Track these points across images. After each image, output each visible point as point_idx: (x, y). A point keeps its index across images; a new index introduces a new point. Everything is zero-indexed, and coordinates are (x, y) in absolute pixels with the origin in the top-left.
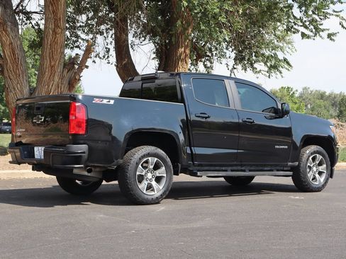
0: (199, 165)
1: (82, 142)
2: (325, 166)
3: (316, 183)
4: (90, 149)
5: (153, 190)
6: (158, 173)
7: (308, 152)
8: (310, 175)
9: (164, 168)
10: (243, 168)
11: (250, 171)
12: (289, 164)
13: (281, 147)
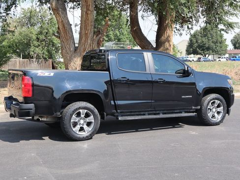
0: (121, 112)
1: (30, 102)
2: (222, 108)
3: (215, 120)
4: (36, 106)
5: (85, 131)
6: (88, 120)
7: (208, 99)
8: (210, 115)
9: (92, 116)
10: (157, 112)
11: (163, 114)
12: (193, 108)
13: (187, 97)
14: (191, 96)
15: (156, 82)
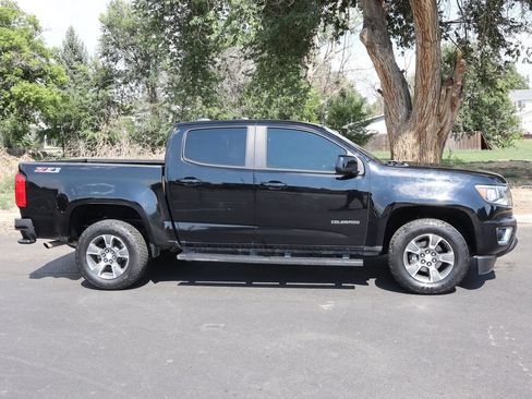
2: (450, 254)
3: (427, 281)
6: (118, 254)
8: (411, 268)
9: (125, 248)
11: (293, 255)
12: (366, 248)
13: (346, 222)
14: (358, 222)
15: (262, 187)
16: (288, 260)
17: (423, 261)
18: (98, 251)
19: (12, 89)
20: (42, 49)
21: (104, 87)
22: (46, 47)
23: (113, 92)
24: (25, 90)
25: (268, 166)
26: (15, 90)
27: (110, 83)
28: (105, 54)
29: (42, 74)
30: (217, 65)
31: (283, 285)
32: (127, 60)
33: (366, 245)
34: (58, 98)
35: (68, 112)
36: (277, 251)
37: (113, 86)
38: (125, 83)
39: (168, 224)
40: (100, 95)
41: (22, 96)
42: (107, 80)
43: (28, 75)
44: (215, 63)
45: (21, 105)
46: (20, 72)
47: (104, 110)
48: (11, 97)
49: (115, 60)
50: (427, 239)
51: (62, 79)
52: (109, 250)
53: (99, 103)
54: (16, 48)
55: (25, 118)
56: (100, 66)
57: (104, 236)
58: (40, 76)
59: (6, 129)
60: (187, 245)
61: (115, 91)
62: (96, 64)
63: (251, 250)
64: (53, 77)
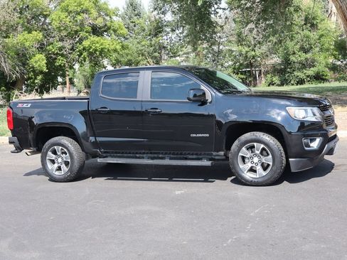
2: (270, 156)
6: (64, 159)
8: (243, 167)
9: (68, 154)
12: (214, 153)
13: (200, 135)
14: (208, 135)
15: (146, 112)
16: (167, 162)
17: (252, 162)
18: (53, 157)
19: (83, 43)
20: (107, 9)
21: (156, 35)
22: (110, 7)
23: (164, 39)
24: (93, 43)
25: (151, 98)
26: (86, 43)
27: (160, 32)
28: (155, 9)
29: (107, 29)
30: (219, 15)
31: (170, 180)
32: (173, 12)
33: (215, 151)
34: (118, 47)
35: (129, 57)
36: (160, 156)
37: (163, 34)
38: (173, 31)
39: (92, 139)
40: (153, 43)
41: (91, 48)
42: (158, 29)
43: (96, 31)
44: (217, 13)
45: (91, 54)
46: (90, 29)
47: (156, 54)
48: (84, 49)
49: (164, 13)
50: (253, 147)
51: (121, 32)
52: (60, 156)
53: (152, 49)
54: (86, 11)
55: (96, 64)
56: (153, 19)
57: (55, 147)
58: (105, 31)
59: (85, 73)
60: (105, 152)
61: (165, 37)
62: (149, 17)
63: (145, 155)
64: (115, 31)
